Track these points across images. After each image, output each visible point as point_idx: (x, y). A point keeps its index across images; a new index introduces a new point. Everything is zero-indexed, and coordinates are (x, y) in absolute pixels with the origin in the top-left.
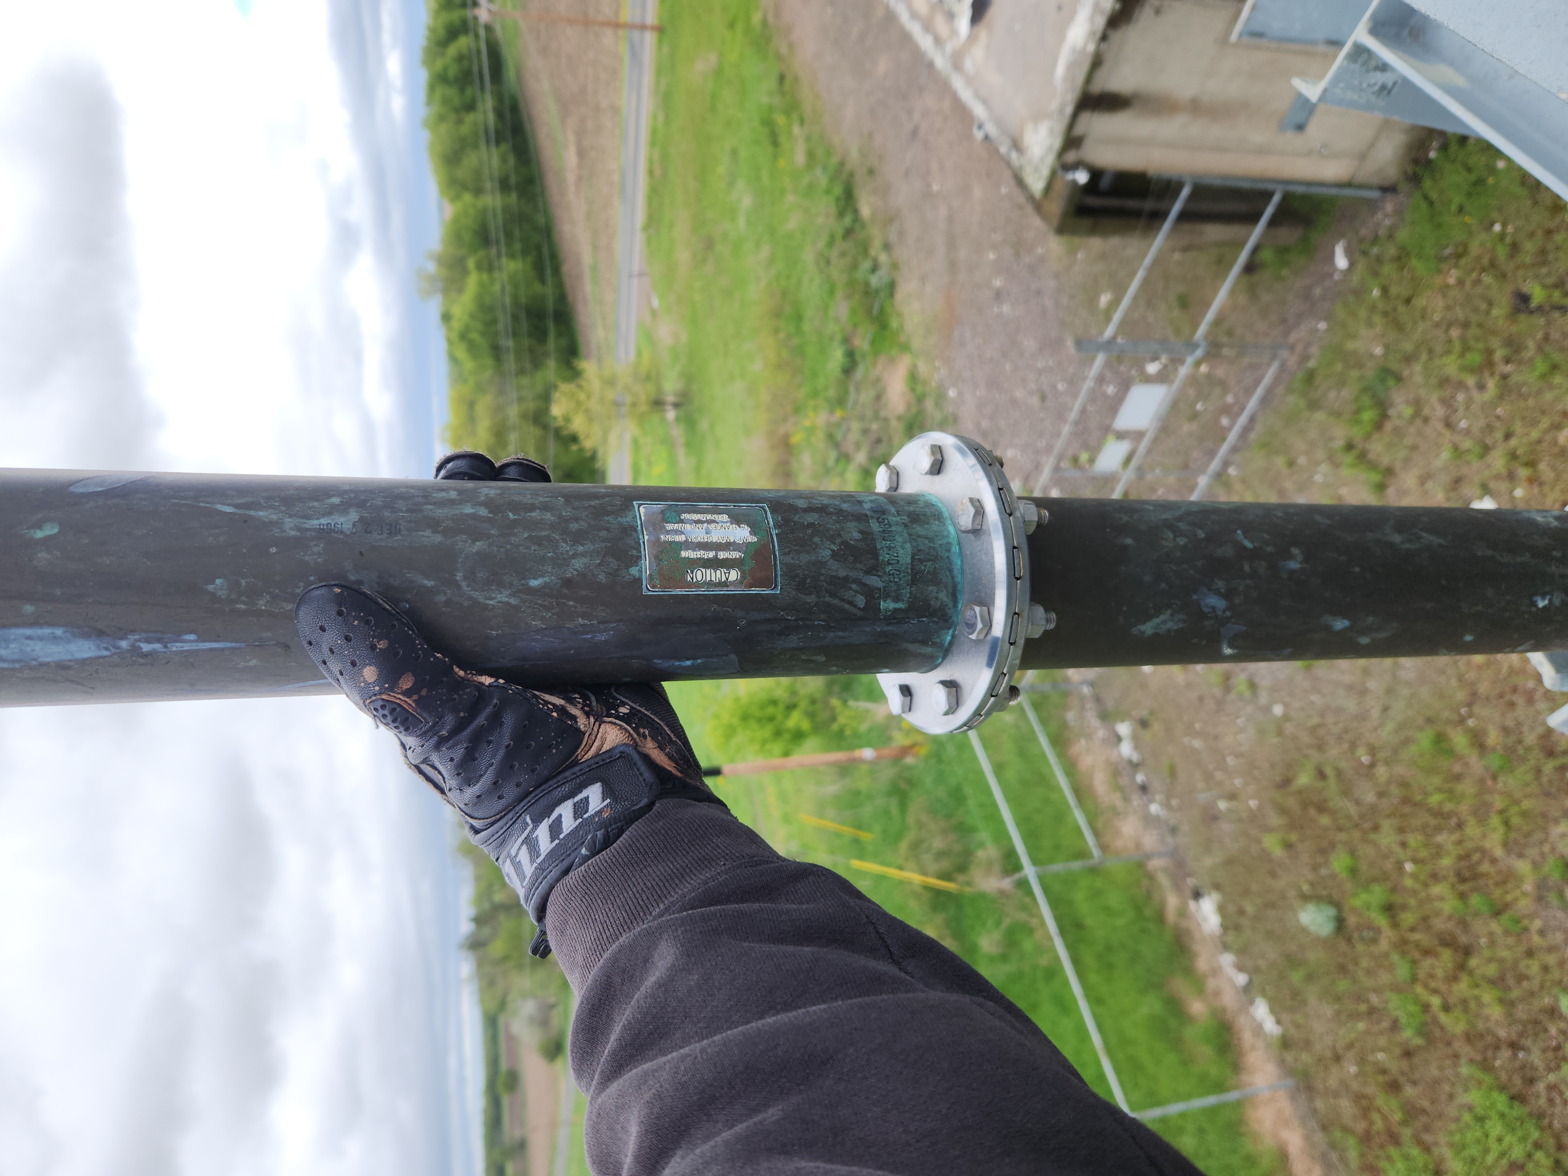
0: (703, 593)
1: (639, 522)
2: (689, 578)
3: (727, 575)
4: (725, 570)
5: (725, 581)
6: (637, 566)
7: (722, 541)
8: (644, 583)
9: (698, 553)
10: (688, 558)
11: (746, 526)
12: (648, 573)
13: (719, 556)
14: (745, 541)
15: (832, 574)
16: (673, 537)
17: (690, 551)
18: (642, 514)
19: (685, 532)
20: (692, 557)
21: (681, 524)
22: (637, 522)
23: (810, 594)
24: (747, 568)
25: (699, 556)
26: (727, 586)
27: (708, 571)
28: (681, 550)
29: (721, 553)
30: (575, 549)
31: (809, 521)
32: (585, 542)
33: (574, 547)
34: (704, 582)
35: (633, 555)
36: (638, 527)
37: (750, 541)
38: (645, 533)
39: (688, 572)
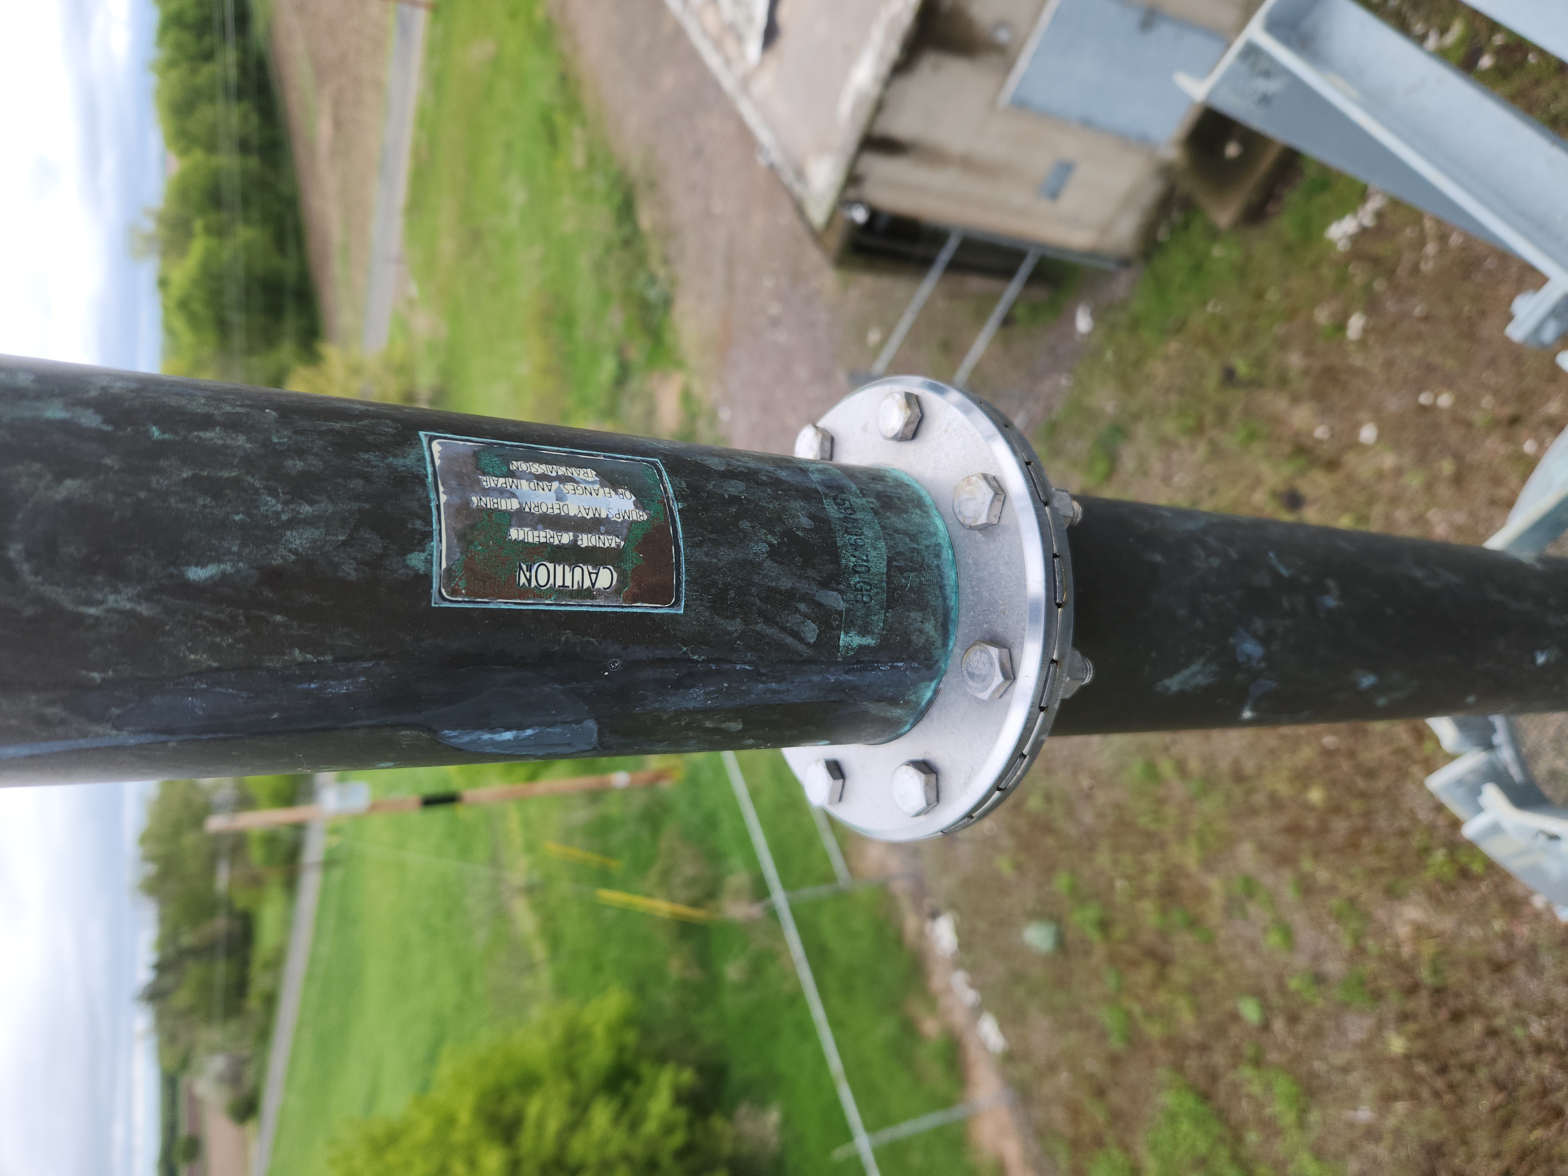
0: (547, 608)
1: (430, 470)
2: (523, 580)
3: (593, 576)
4: (590, 568)
5: (588, 588)
6: (423, 551)
7: (585, 515)
8: (435, 585)
9: (542, 534)
10: (522, 541)
11: (628, 493)
12: (444, 565)
13: (579, 543)
14: (626, 518)
15: (770, 584)
16: (495, 500)
17: (526, 529)
18: (436, 455)
19: (518, 493)
20: (531, 540)
21: (511, 480)
22: (425, 468)
23: (733, 617)
24: (628, 566)
25: (543, 540)
26: (593, 598)
27: (559, 569)
28: (510, 525)
29: (585, 536)
30: (293, 510)
31: (732, 493)
32: (317, 498)
33: (291, 506)
34: (550, 588)
35: (416, 530)
36: (427, 476)
37: (635, 518)
38: (441, 489)
39: (521, 568)
